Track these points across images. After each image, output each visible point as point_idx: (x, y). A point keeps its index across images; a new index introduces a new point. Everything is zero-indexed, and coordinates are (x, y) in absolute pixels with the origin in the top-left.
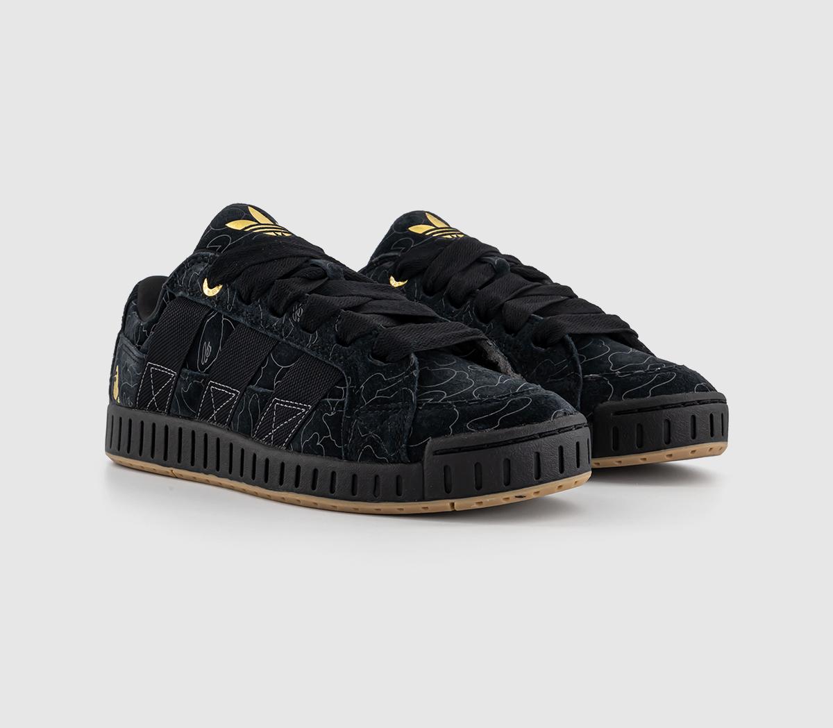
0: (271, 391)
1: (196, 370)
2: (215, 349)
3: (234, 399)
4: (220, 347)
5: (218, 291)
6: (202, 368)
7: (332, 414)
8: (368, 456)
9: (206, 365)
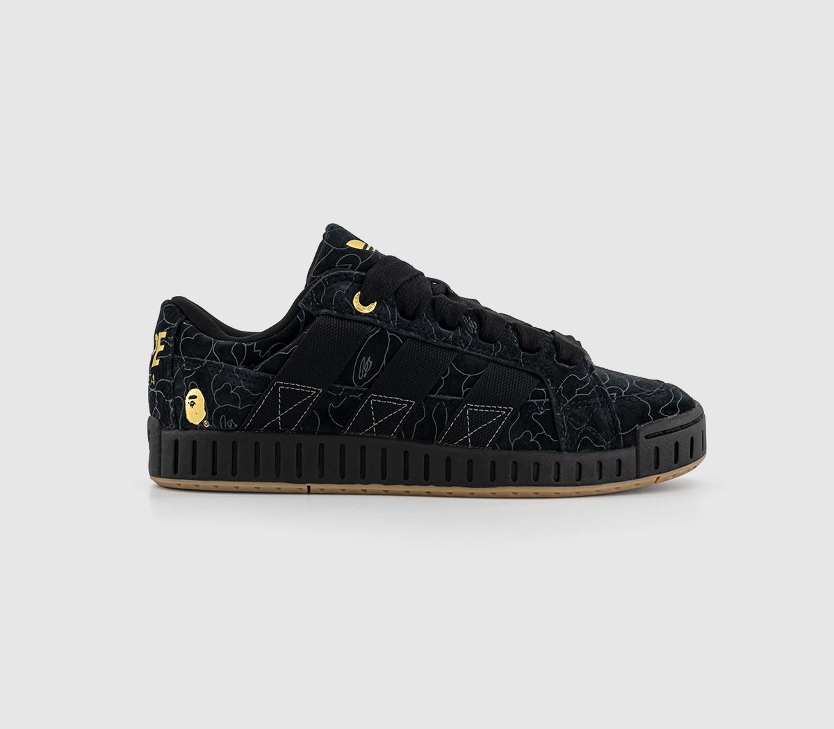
0: (460, 398)
1: (353, 385)
2: (377, 363)
3: (407, 409)
4: (384, 361)
5: (374, 308)
6: (359, 382)
7: (541, 413)
8: (586, 446)
9: (365, 380)
